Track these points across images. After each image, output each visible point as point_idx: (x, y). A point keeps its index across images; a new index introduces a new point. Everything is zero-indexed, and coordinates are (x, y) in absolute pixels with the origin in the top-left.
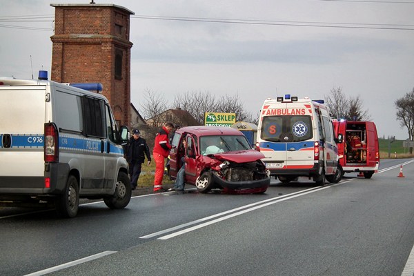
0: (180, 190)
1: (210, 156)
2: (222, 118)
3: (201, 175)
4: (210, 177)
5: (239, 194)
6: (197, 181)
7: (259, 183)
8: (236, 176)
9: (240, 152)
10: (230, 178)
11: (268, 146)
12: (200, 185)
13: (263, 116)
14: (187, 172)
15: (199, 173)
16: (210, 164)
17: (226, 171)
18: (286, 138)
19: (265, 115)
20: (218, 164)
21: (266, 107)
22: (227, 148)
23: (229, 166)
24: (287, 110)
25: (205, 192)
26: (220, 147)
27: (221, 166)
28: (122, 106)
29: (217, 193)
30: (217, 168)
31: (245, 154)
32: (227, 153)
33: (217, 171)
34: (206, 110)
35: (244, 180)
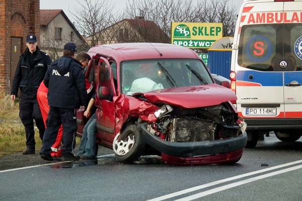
0: (87, 158)
1: (138, 96)
2: (200, 32)
3: (122, 130)
4: (138, 133)
5: (189, 165)
6: (115, 142)
7: (226, 145)
8: (185, 133)
9: (193, 89)
10: (173, 136)
11: (251, 78)
12: (120, 148)
13: (242, 24)
14: (98, 126)
15: (120, 126)
16: (137, 110)
17: (166, 124)
18: (283, 63)
19: (245, 23)
20: (151, 111)
21: (247, 9)
22: (170, 82)
23: (172, 115)
24: (284, 15)
25: (130, 160)
26: (157, 80)
27: (158, 113)
28: (26, 14)
29: (150, 163)
30: (150, 118)
31: (202, 92)
32: (168, 91)
33: (151, 123)
34: (177, 18)
35: (199, 140)
